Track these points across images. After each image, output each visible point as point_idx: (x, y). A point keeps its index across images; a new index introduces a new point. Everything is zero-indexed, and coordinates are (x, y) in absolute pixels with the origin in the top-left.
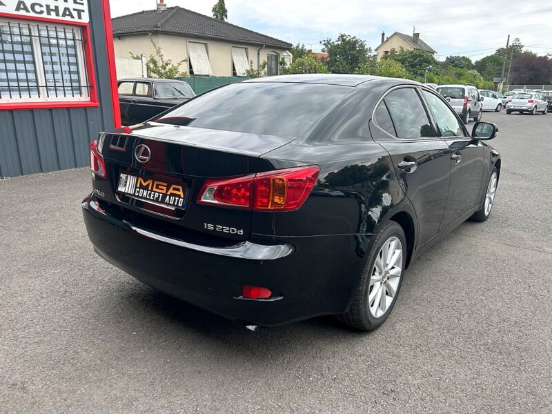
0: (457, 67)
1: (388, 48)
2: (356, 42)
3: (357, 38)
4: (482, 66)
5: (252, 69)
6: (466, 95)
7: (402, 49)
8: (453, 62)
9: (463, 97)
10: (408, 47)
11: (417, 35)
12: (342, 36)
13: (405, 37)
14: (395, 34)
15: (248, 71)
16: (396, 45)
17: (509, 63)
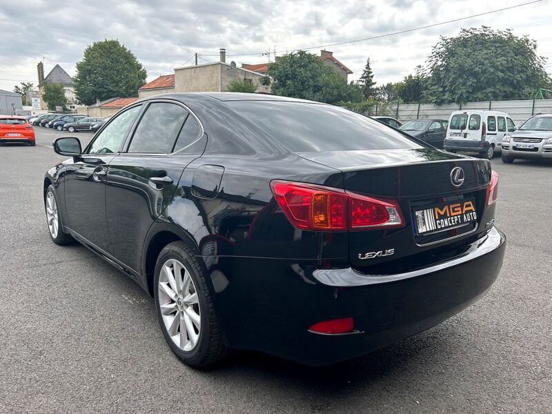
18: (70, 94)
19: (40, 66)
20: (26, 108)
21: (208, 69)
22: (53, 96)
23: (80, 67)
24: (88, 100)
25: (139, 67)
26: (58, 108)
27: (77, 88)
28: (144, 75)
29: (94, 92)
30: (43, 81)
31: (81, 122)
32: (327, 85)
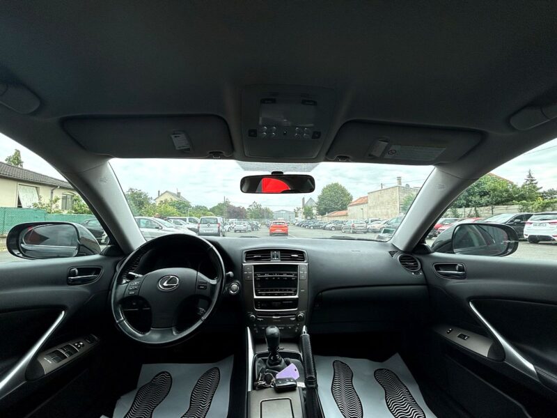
0: (201, 210)
1: (162, 199)
2: (141, 194)
3: (143, 191)
4: (213, 210)
5: (40, 203)
6: (219, 222)
7: (172, 200)
8: (198, 208)
9: (217, 223)
10: (175, 199)
11: (179, 193)
12: (131, 189)
13: (173, 194)
14: (167, 192)
15: (35, 205)
16: (168, 197)
17: (225, 209)
18: (315, 212)
19: (303, 199)
20: (296, 218)
21: (389, 190)
22: (308, 213)
23: (319, 198)
24: (322, 213)
25: (349, 195)
26: (309, 218)
27: (317, 207)
28: (351, 199)
29: (325, 209)
30: (304, 206)
31: (317, 224)
32: (494, 190)
